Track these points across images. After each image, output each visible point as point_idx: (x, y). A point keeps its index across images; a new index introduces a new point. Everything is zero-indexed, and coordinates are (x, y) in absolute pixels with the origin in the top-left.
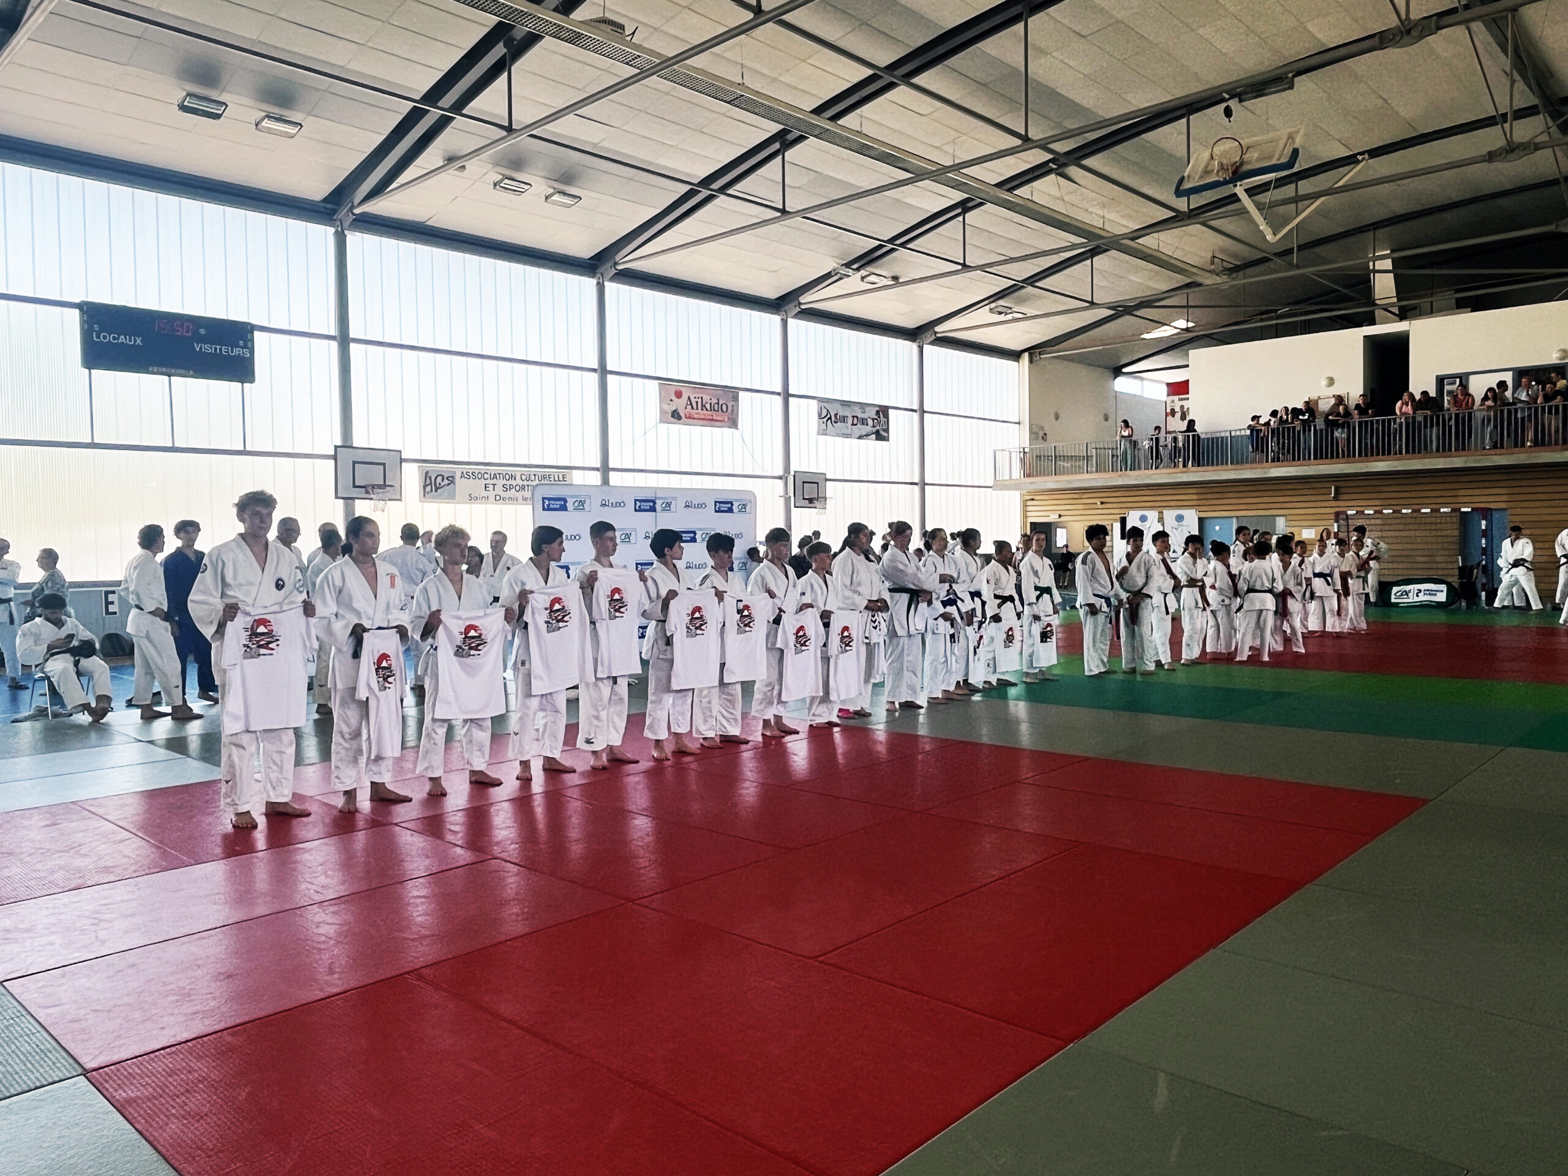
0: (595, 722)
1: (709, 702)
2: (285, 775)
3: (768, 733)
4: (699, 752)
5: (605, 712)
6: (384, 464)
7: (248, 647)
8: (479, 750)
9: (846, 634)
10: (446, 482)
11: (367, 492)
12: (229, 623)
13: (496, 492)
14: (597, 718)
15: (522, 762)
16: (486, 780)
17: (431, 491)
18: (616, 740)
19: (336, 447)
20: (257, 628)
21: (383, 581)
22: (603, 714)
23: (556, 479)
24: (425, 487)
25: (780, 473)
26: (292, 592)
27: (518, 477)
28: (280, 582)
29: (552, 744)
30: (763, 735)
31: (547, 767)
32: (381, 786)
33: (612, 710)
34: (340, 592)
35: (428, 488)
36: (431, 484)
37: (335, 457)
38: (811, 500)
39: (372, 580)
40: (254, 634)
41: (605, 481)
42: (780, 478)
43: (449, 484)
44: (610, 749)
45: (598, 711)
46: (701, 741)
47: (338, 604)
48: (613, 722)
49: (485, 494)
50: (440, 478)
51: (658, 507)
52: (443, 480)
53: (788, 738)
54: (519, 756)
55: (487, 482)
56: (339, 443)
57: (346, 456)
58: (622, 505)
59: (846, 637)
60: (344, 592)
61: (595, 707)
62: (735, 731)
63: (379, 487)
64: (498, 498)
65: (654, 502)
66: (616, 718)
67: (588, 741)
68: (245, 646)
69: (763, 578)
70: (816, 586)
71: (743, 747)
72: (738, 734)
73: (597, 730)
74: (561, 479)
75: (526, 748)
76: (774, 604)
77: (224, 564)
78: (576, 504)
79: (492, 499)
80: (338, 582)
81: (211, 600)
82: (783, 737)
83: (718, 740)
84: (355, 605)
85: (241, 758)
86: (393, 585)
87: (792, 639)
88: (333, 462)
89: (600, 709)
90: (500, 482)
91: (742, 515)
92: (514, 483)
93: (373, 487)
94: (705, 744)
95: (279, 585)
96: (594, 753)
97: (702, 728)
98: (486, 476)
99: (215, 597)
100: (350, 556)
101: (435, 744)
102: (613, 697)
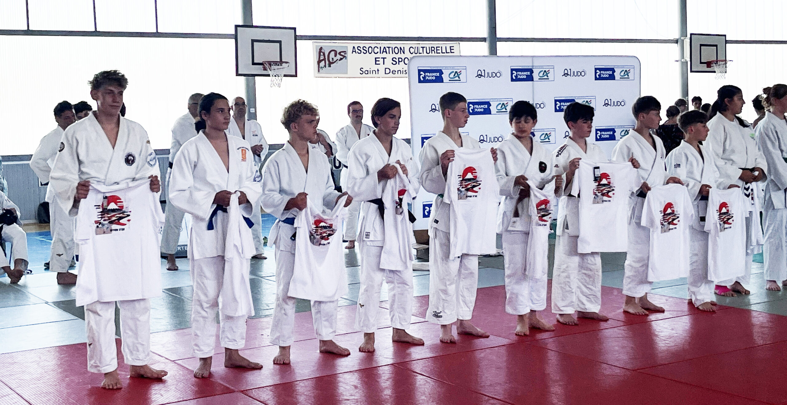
0: (443, 296)
1: (568, 277)
2: (140, 340)
3: (631, 311)
4: (554, 329)
5: (454, 286)
6: (280, 42)
7: (100, 223)
8: (327, 320)
9: (724, 210)
10: (339, 57)
11: (265, 69)
12: (82, 200)
13: (385, 66)
14: (445, 292)
15: (366, 335)
16: (335, 351)
17: (325, 66)
18: (466, 314)
19: (237, 26)
20: (108, 205)
21: (235, 155)
22: (452, 289)
23: (444, 51)
24: (319, 62)
25: (676, 35)
26: (143, 166)
27: (407, 51)
28: (130, 158)
29: (401, 316)
30: (625, 312)
31: (396, 339)
32: (233, 352)
33: (462, 284)
34: (195, 166)
35: (322, 64)
36: (324, 59)
37: (236, 37)
38: (709, 64)
39: (225, 154)
40: (105, 211)
41: (493, 51)
42: (676, 42)
43: (341, 59)
44: (461, 323)
45: (446, 286)
46: (558, 316)
47: (194, 177)
48: (463, 296)
49: (375, 67)
50: (333, 53)
51: (535, 75)
52: (336, 56)
53: (653, 317)
54: (365, 328)
55: (377, 56)
56: (241, 23)
57: (246, 35)
58: (498, 75)
59: (724, 213)
60: (199, 166)
61: (443, 280)
62: (594, 308)
63: (276, 63)
64: (388, 71)
65: (531, 71)
66: (466, 293)
67: (437, 315)
68: (96, 222)
69: (629, 149)
70: (691, 158)
71: (603, 325)
72: (597, 311)
73: (446, 304)
74: (448, 50)
75: (372, 320)
76: (639, 176)
77: (78, 142)
78: (452, 76)
79: (382, 71)
80: (194, 158)
81: (69, 176)
82: (647, 315)
83: (575, 317)
84: (209, 179)
85: (97, 324)
86: (244, 159)
87: (659, 217)
88: (233, 41)
89: (448, 283)
90: (389, 57)
91: (624, 82)
92: (403, 56)
93: (270, 63)
94: (561, 320)
95: (129, 160)
96: (444, 326)
97: (560, 304)
98: (376, 50)
99: (72, 173)
100: (204, 132)
101: (285, 314)
102: (463, 271)
